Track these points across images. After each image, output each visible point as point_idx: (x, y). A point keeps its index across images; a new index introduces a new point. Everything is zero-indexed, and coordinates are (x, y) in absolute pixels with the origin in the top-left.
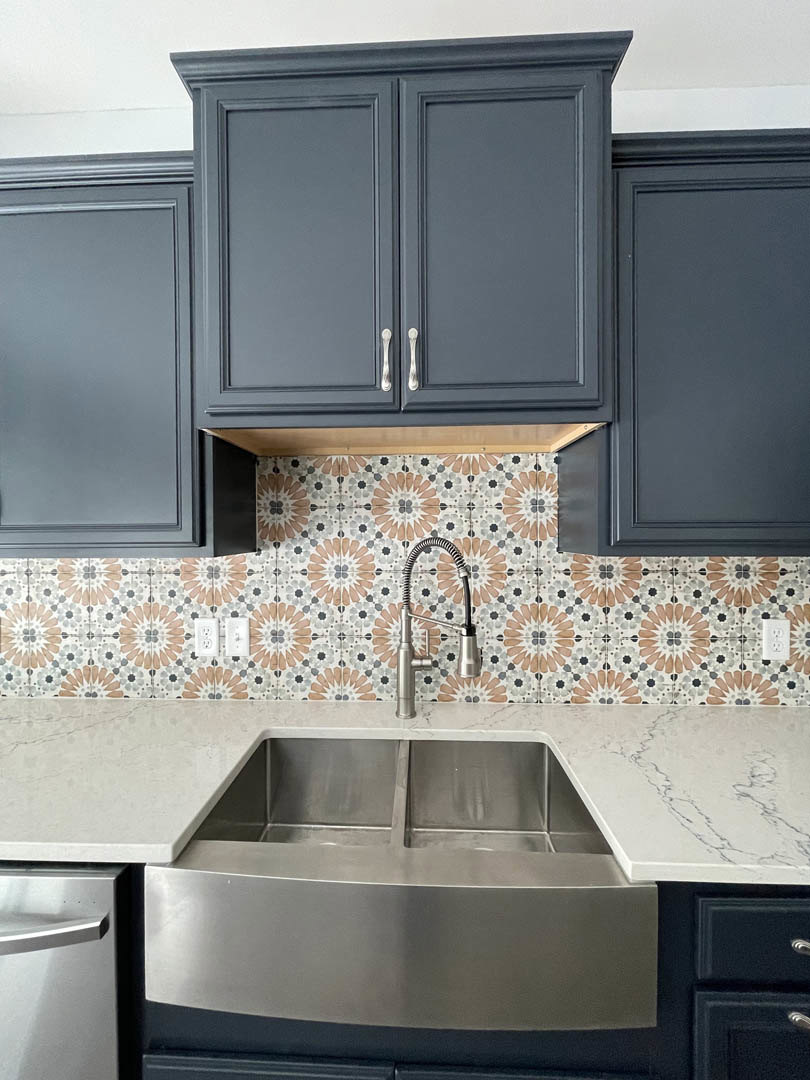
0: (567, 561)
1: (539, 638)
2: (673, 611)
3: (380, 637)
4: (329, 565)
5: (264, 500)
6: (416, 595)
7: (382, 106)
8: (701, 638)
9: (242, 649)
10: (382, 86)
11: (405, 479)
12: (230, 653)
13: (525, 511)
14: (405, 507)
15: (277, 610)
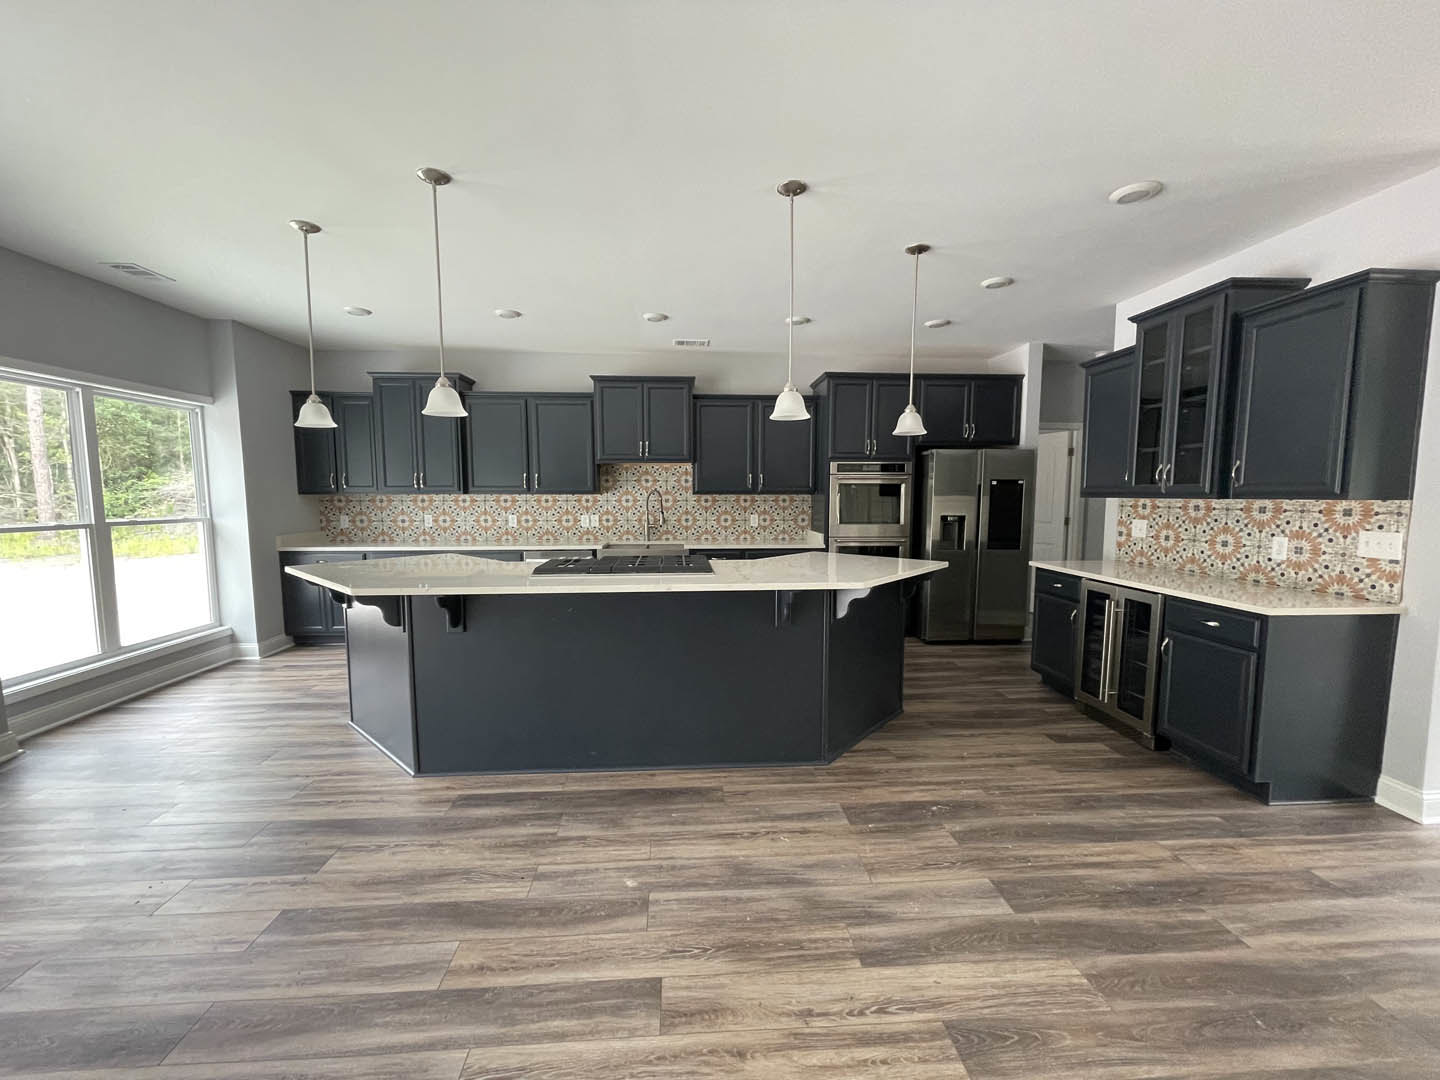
0: (695, 497)
1: (687, 520)
2: (726, 512)
3: (640, 520)
4: (624, 498)
5: (603, 478)
6: (650, 508)
7: (640, 389)
8: (734, 520)
9: (597, 525)
10: (639, 385)
11: (647, 473)
12: (593, 525)
13: (683, 483)
14: (647, 481)
15: (607, 513)
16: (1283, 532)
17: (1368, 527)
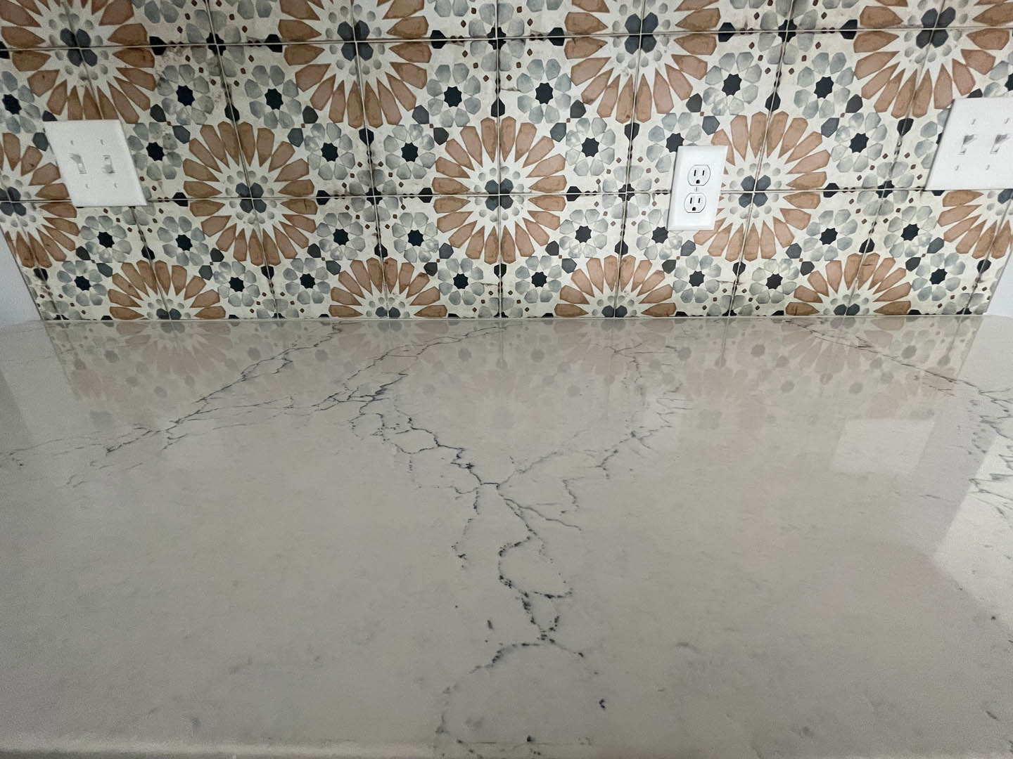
16: (710, 125)
17: (981, 82)
